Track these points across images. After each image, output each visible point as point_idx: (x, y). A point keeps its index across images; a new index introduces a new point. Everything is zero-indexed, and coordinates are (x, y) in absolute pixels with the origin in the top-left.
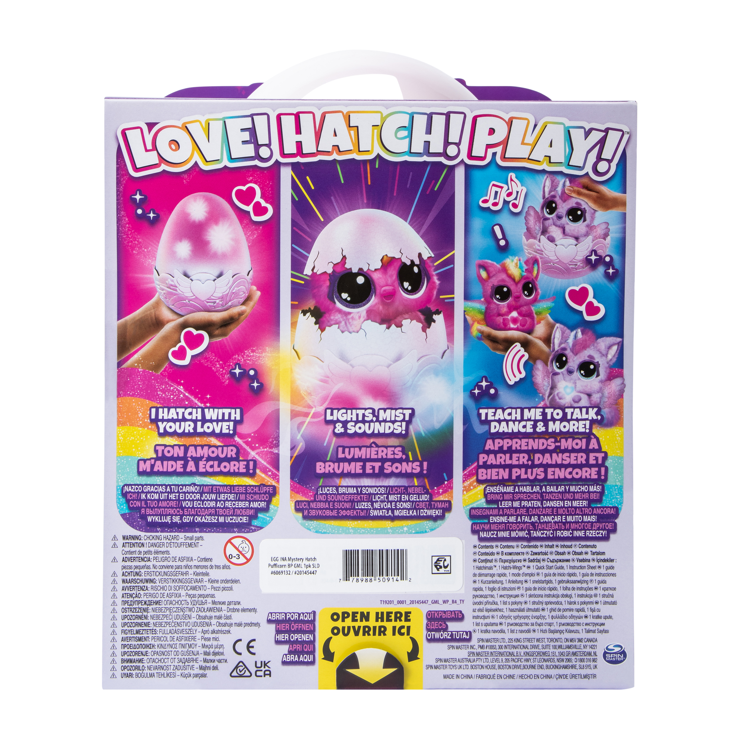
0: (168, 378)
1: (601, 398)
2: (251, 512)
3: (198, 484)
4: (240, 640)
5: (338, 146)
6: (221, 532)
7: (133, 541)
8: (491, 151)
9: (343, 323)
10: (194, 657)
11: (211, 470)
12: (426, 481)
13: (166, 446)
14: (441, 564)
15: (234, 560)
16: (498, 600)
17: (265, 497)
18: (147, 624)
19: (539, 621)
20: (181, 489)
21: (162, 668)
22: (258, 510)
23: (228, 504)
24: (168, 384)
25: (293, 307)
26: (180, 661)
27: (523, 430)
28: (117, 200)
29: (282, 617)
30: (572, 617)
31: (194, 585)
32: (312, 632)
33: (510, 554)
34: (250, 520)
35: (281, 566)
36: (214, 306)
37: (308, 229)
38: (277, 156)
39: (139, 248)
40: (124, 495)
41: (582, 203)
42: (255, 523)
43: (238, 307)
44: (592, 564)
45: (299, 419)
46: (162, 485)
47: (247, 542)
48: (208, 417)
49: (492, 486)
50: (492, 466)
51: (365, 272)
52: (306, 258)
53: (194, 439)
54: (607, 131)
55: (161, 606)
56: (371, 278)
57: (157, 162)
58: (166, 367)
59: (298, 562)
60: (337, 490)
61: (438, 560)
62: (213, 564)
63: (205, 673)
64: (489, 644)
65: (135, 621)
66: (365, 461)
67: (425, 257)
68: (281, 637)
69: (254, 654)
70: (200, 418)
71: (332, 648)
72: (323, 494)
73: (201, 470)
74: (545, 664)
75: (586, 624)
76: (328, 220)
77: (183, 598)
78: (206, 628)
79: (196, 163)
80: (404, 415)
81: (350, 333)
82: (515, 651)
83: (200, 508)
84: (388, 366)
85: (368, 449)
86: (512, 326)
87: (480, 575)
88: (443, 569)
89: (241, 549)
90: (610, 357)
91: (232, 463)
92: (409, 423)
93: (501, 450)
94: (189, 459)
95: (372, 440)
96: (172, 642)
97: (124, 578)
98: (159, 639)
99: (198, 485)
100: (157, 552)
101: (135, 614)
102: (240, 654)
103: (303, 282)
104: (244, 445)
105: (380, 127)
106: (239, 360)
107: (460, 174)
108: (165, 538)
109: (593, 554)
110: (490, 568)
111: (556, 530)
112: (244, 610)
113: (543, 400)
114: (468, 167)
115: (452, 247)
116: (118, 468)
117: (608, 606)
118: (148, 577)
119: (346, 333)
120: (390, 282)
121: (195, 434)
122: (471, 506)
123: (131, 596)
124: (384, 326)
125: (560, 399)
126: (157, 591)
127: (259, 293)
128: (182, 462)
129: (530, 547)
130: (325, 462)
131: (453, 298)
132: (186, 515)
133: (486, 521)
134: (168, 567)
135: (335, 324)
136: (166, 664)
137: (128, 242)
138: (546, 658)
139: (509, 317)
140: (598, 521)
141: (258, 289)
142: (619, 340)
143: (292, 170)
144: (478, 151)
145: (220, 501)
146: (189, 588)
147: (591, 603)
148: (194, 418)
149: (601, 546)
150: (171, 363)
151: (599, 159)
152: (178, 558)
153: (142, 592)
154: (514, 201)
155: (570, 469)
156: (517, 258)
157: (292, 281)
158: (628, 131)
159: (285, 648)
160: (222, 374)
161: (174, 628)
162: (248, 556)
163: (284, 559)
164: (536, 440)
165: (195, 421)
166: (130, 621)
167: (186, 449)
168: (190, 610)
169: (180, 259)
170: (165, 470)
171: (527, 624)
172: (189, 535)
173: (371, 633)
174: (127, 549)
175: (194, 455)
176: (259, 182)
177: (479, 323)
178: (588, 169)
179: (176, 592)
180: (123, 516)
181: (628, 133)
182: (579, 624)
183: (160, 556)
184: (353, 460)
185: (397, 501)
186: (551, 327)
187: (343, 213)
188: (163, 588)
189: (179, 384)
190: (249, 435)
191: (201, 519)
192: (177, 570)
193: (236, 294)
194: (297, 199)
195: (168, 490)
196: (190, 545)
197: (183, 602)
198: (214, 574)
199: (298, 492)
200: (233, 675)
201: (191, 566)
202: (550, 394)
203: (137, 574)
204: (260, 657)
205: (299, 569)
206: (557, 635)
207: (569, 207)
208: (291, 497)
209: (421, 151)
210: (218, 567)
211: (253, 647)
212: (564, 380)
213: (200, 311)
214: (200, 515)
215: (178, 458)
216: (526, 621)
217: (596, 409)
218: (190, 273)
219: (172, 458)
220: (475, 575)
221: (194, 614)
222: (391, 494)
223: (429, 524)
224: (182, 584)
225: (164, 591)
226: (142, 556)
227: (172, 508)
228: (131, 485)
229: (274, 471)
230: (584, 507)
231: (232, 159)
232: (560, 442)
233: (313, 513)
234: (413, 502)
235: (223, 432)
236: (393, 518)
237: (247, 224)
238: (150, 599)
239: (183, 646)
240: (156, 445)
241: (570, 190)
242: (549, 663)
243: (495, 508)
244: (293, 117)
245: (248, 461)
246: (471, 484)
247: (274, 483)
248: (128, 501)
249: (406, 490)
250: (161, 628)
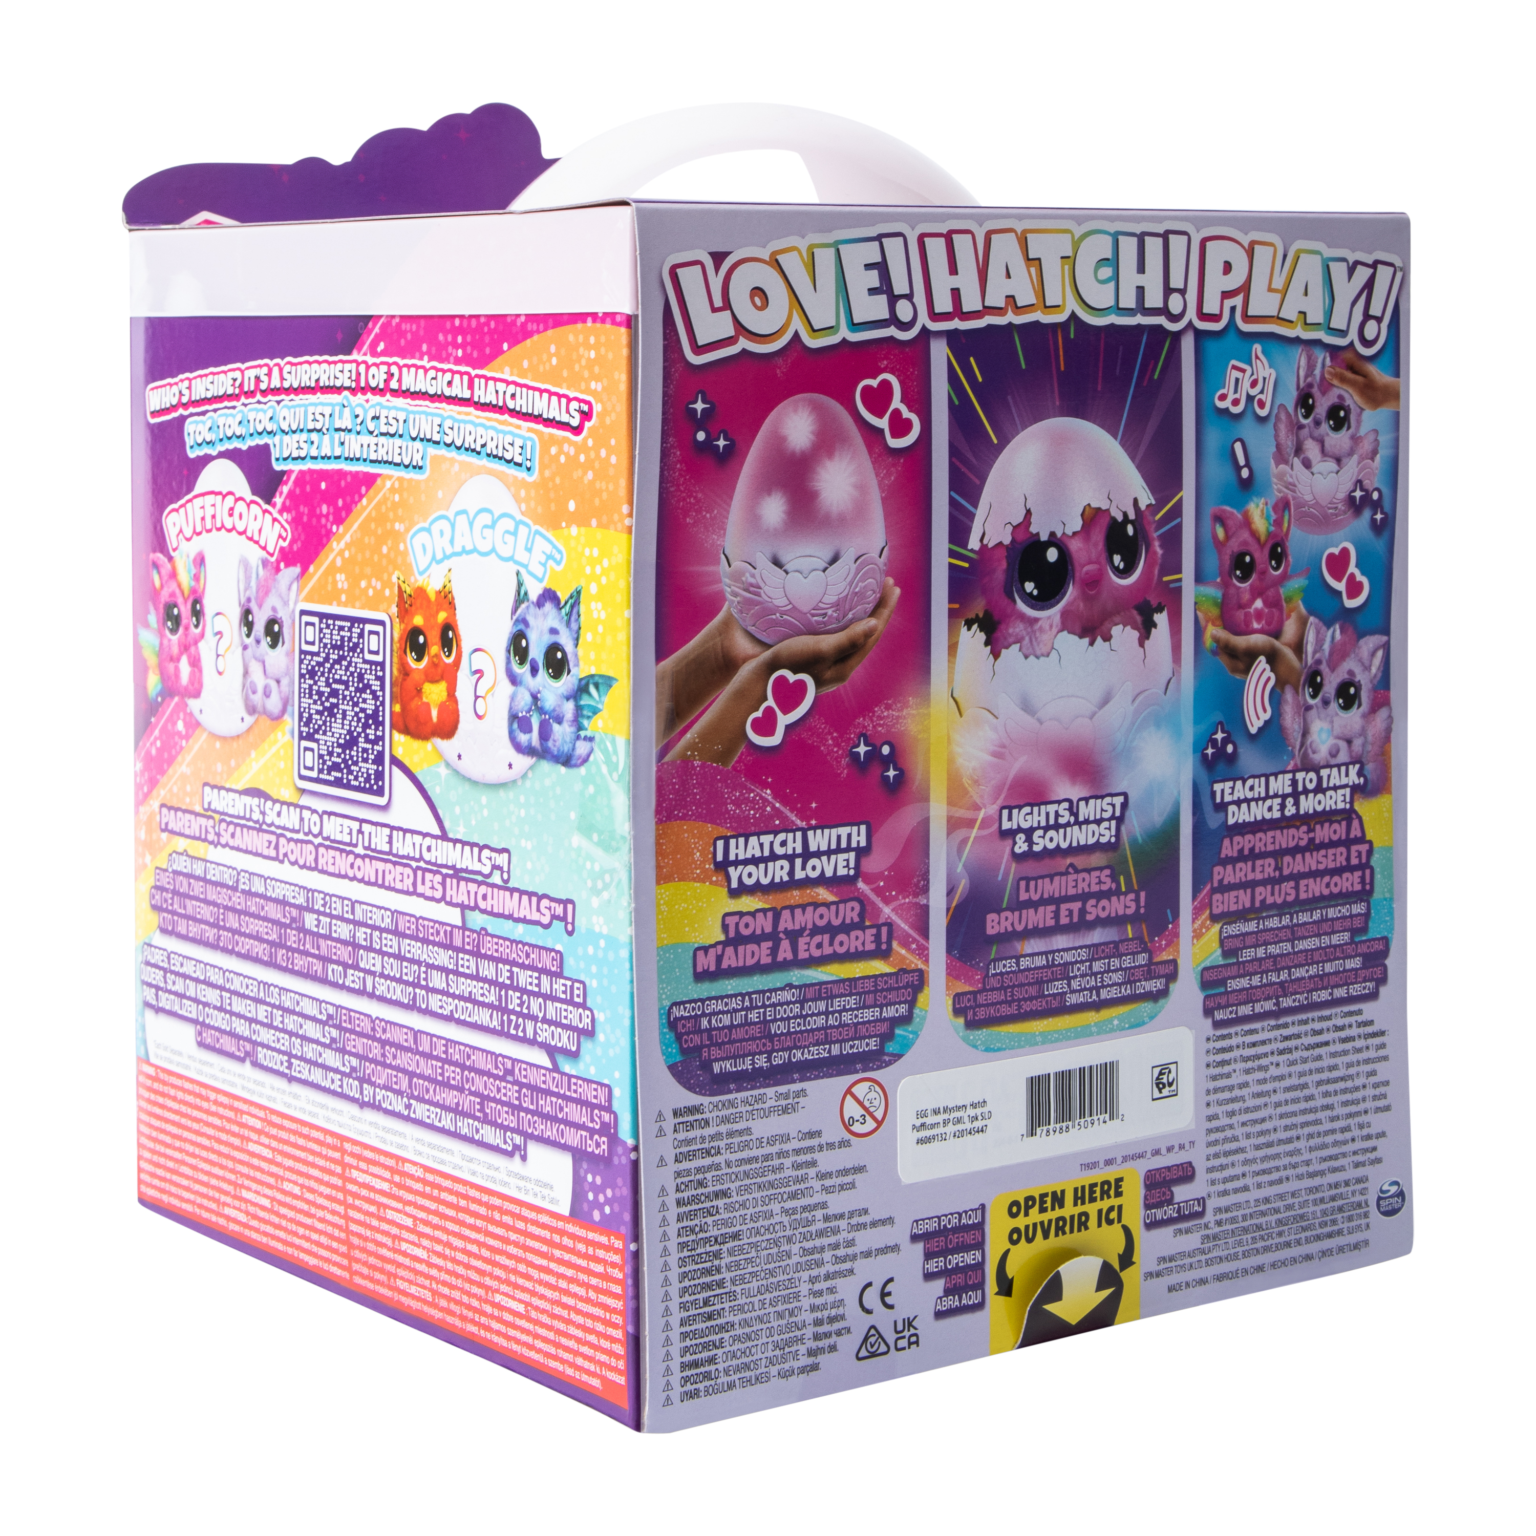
0: (745, 776)
1: (1364, 745)
2: (883, 1028)
3: (797, 983)
4: (869, 1284)
5: (1013, 297)
6: (836, 1075)
7: (691, 1118)
8: (1228, 303)
9: (1027, 639)
10: (798, 1333)
11: (817, 953)
12: (1144, 926)
13: (741, 914)
14: (1165, 1081)
15: (857, 1128)
16: (1239, 1131)
17: (906, 994)
18: (720, 1284)
19: (1294, 1159)
20: (769, 998)
21: (747, 1367)
22: (896, 1022)
23: (847, 1018)
24: (745, 787)
25: (953, 615)
26: (777, 1346)
27: (1268, 816)
28: (664, 413)
29: (932, 1226)
30: (1336, 1143)
31: (793, 1188)
32: (980, 1245)
33: (1254, 1045)
34: (882, 1045)
35: (933, 1126)
36: (824, 623)
37: (974, 461)
38: (923, 319)
39: (696, 511)
40: (673, 1024)
41: (1346, 395)
42: (890, 1048)
43: (864, 622)
44: (1359, 1043)
45: (961, 833)
46: (735, 996)
47: (878, 1089)
48: (813, 848)
49: (1229, 923)
50: (1231, 887)
51: (1059, 540)
52: (971, 516)
53: (789, 895)
54: (1374, 265)
55: (741, 1243)
56: (1068, 549)
57: (731, 332)
58: (742, 754)
59: (958, 1114)
60: (1018, 964)
61: (1161, 1073)
62: (823, 1140)
63: (816, 1361)
64: (1229, 1215)
65: (701, 1281)
66: (1056, 901)
67: (1143, 506)
68: (932, 1266)
69: (891, 1307)
70: (799, 850)
71: (1010, 1271)
72: (997, 974)
73: (803, 955)
74: (1303, 1235)
75: (1355, 1153)
76: (1004, 441)
77: (777, 1219)
78: (814, 1273)
79: (796, 335)
80: (1114, 806)
81: (1038, 657)
82: (1263, 1220)
83: (801, 1032)
84: (1091, 717)
85: (1064, 878)
86: (1256, 625)
87: (1216, 1090)
88: (1167, 1088)
89: (867, 1104)
90: (1374, 670)
91: (853, 934)
92: (1120, 820)
93: (1241, 857)
94: (782, 935)
95: (1068, 861)
96: (763, 1312)
97: (680, 1195)
98: (741, 1309)
99: (796, 987)
100: (731, 1134)
101: (700, 1266)
102: (869, 1312)
103: (966, 565)
104: (873, 896)
105: (1072, 260)
106: (865, 727)
107: (1188, 345)
108: (746, 1102)
109: (1359, 1025)
110: (1228, 1076)
111: (1311, 991)
112: (874, 1224)
113: (1293, 757)
114: (1199, 335)
115: (1180, 488)
116: (661, 971)
117: (1380, 1114)
118: (719, 1187)
119: (1032, 658)
120: (1094, 556)
121: (792, 884)
122: (1203, 965)
123: (692, 1231)
124: (1086, 640)
125: (1314, 752)
126: (735, 1213)
127: (897, 591)
128: (770, 944)
129: (1278, 1027)
130: (999, 911)
131: (1180, 580)
132: (777, 1052)
133: (1222, 990)
134: (749, 1161)
135: (1015, 643)
136: (754, 1358)
137: (679, 501)
138: (1304, 1224)
139: (1252, 610)
140: (1364, 967)
141: (896, 584)
142: (1385, 638)
143: (949, 344)
144: (1211, 307)
145: (833, 1013)
146: (785, 1196)
147: (1358, 1114)
148: (790, 852)
149: (1369, 1010)
150: (751, 744)
151: (1367, 317)
152: (765, 1140)
153: (709, 1220)
154: (1260, 396)
155: (1327, 879)
156: (1263, 500)
157: (950, 565)
158: (1401, 265)
159: (939, 1285)
160: (836, 759)
161: (764, 1282)
162: (879, 1115)
163: (936, 1112)
164: (1285, 831)
165: (791, 858)
166: (692, 1283)
167: (777, 914)
168: (789, 1240)
169: (767, 530)
170: (741, 964)
171: (1277, 1169)
172: (782, 1089)
173: (1067, 1229)
174: (681, 1136)
175: (790, 927)
176: (898, 370)
177: (1214, 625)
178: (1353, 335)
179: (765, 1208)
180: (672, 1068)
181: (1401, 269)
182: (1344, 1155)
183: (736, 1140)
184: (1043, 902)
185: (1105, 972)
186: (1303, 623)
187: (1026, 427)
188: (743, 1205)
189: (765, 785)
190: (880, 876)
191: (803, 1054)
192: (765, 1164)
193: (860, 595)
194: (957, 403)
195: (747, 1003)
196: (785, 1110)
197: (777, 1227)
198: (828, 1161)
199: (957, 978)
200: (860, 1355)
201: (787, 1152)
202: (1302, 744)
203: (701, 1184)
204: (902, 1313)
205: (960, 1127)
206: (1317, 1181)
207: (1329, 403)
208: (948, 988)
209: (1133, 306)
210: (831, 1146)
211: (889, 1294)
212: (1319, 717)
213: (800, 633)
214: (800, 1047)
215: (764, 937)
216: (1277, 1163)
217: (1357, 766)
218: (784, 558)
219: (755, 939)
220: (1208, 1092)
221: (795, 1248)
222: (1095, 960)
223: (1146, 1007)
224: (774, 1191)
225: (746, 1211)
226: (706, 1145)
227: (753, 1039)
228: (684, 1003)
229: (922, 941)
230: (1346, 944)
231: (855, 326)
232: (1313, 830)
233: (982, 1014)
234: (1126, 968)
235: (839, 874)
236: (1098, 1006)
237: (880, 456)
238: (723, 1231)
239: (780, 1315)
240: (726, 915)
241: (1330, 373)
242: (1308, 1234)
243: (1233, 964)
244: (943, 240)
245: (878, 927)
246: (1203, 925)
247: (921, 966)
248: (679, 1037)
249: (1114, 949)
250: (743, 1286)
